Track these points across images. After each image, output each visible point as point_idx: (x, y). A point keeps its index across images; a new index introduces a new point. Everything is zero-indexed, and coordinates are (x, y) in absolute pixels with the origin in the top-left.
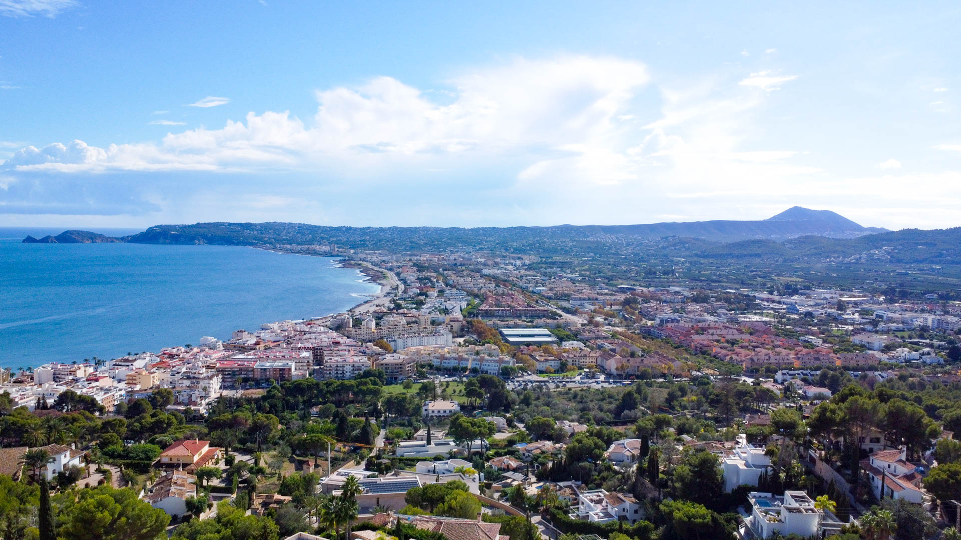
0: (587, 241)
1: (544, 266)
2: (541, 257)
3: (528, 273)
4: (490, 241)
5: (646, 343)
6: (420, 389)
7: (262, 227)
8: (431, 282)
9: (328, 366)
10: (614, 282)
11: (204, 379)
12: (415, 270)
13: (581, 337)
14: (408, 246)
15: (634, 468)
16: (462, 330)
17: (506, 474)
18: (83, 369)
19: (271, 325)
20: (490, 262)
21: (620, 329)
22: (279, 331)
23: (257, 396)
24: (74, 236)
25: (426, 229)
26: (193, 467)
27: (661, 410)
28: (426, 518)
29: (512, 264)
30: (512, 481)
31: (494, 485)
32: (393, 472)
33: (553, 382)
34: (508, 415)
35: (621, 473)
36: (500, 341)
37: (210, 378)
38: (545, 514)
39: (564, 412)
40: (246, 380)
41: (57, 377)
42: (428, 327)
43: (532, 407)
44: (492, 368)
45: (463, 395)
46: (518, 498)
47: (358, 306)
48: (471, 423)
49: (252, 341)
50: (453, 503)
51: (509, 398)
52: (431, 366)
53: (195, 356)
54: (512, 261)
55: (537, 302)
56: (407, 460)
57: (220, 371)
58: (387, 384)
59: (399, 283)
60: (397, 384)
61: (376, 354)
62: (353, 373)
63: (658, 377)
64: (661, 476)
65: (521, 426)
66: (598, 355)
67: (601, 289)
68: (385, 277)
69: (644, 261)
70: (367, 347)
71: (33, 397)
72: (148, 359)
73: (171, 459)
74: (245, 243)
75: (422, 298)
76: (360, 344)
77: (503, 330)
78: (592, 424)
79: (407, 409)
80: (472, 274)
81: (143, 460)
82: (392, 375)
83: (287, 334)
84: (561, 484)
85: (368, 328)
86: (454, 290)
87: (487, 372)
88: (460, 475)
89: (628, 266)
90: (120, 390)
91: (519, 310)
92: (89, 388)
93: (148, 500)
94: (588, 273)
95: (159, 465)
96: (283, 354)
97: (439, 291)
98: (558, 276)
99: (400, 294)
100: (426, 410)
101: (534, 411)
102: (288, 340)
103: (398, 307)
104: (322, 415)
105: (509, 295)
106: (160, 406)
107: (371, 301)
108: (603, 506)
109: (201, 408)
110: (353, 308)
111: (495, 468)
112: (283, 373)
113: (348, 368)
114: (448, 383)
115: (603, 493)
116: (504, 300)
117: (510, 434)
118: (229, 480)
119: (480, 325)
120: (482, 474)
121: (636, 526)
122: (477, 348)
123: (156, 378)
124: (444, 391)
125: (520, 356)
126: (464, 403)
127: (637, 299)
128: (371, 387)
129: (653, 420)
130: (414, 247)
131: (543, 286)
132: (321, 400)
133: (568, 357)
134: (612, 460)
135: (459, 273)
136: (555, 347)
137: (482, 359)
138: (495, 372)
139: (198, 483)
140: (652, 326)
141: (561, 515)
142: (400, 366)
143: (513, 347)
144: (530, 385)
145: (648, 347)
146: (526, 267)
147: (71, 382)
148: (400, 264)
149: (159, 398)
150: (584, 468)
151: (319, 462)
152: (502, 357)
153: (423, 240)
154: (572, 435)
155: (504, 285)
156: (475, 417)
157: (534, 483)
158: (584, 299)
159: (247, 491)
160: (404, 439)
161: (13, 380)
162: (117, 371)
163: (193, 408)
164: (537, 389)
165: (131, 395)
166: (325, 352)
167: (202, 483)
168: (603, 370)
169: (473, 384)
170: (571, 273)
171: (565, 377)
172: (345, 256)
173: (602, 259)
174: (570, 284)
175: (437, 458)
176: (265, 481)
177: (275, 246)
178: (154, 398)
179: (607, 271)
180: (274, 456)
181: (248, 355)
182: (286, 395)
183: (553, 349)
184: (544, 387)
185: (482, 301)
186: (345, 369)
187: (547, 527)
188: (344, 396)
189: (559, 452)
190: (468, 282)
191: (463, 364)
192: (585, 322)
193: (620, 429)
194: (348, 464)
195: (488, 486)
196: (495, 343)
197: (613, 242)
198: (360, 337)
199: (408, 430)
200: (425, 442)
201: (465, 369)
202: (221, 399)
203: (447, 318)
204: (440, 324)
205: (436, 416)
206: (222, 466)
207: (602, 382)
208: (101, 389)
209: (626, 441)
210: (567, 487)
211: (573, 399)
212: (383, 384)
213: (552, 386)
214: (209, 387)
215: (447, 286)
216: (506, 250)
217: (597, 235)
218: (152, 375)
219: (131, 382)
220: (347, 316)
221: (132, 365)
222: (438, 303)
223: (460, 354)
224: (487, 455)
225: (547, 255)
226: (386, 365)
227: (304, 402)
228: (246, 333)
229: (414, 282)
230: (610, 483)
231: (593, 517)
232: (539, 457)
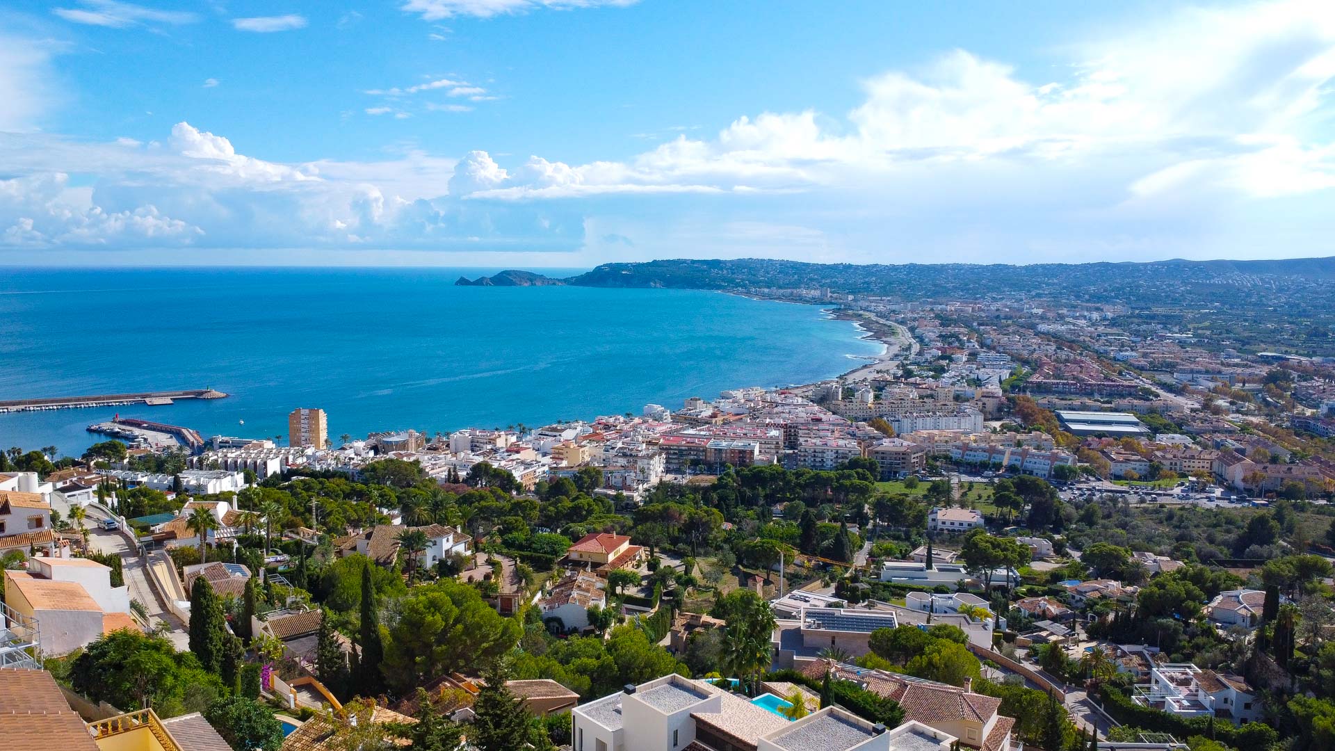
0: (1210, 285)
1: (1136, 320)
2: (1132, 308)
3: (1109, 330)
4: (1054, 284)
5: (1301, 442)
6: (929, 490)
7: (733, 265)
8: (959, 340)
9: (802, 450)
10: (1253, 348)
11: (643, 457)
12: (937, 324)
13: (1188, 428)
14: (929, 291)
15: (1252, 636)
16: (1000, 409)
17: (1040, 624)
18: (503, 437)
19: (734, 393)
20: (1050, 315)
21: (1255, 420)
22: (742, 401)
23: (706, 484)
24: (510, 278)
25: (957, 267)
26: (607, 568)
27: (1314, 548)
28: (886, 675)
29: (1085, 317)
30: (1048, 635)
31: (1020, 637)
32: (866, 603)
33: (1136, 493)
34: (1057, 537)
35: (1228, 641)
36: (1057, 428)
37: (651, 457)
38: (1093, 690)
39: (1150, 539)
40: (695, 463)
41: (476, 446)
42: (948, 403)
43: (1097, 528)
44: (1040, 466)
45: (992, 503)
46: (1053, 660)
47: (853, 371)
48: (992, 543)
49: (708, 412)
50: (936, 657)
51: (1062, 513)
52: (947, 458)
53: (635, 428)
54: (1086, 313)
55: (1120, 373)
56: (894, 587)
57: (663, 449)
58: (882, 480)
59: (913, 341)
60: (897, 480)
61: (870, 438)
62: (836, 462)
63: (1317, 498)
64: (1297, 654)
65: (1076, 555)
66: (1214, 456)
67: (1229, 356)
68: (894, 333)
69: (1308, 316)
70: (858, 428)
71: (445, 468)
72: (579, 428)
73: (581, 556)
74: (712, 286)
75: (944, 363)
76: (849, 422)
77: (1061, 412)
78: (1193, 561)
79: (905, 517)
80: (1021, 330)
81: (548, 553)
82: (890, 468)
83: (752, 405)
84: (1125, 648)
85: (862, 401)
86: (992, 354)
87: (1031, 473)
88: (965, 618)
89: (1278, 323)
90: (543, 465)
91: (1090, 385)
92: (509, 461)
93: (544, 605)
94: (1208, 332)
95: (566, 561)
96: (744, 431)
97: (970, 354)
98: (1157, 337)
99: (912, 356)
100: (934, 520)
101: (1100, 535)
102: (754, 413)
103: (909, 374)
104: (786, 515)
105: (1075, 362)
106: (586, 488)
107: (871, 365)
108: (1190, 690)
109: (635, 495)
110: (845, 375)
111: (1025, 612)
112: (743, 456)
113: (830, 456)
114: (971, 485)
115: (1193, 670)
116: (1068, 369)
117: (1057, 566)
118: (649, 590)
119: (1027, 404)
120: (1003, 620)
121: (1243, 729)
122: (1019, 437)
123: (587, 454)
124: (964, 494)
125: (1086, 452)
126: (992, 514)
127: (1291, 374)
128: (857, 481)
129: (1295, 562)
130: (938, 292)
131: (1132, 350)
132: (788, 495)
133: (1164, 457)
134: (1216, 620)
135: (1002, 330)
136: (1144, 441)
137: (1026, 453)
138: (1043, 472)
139: (609, 590)
140: (1313, 417)
141: (1117, 696)
142: (903, 456)
143: (1075, 439)
144: (1098, 495)
145: (1304, 450)
146: (1107, 323)
147: (490, 453)
148: (916, 315)
149: (586, 478)
150: (1165, 628)
151: (772, 577)
152: (1056, 451)
153: (952, 283)
154: (1156, 574)
155: (1070, 347)
156: (1006, 534)
157: (1084, 641)
158: (1199, 372)
159: (669, 607)
160: (896, 558)
161: (427, 446)
162: (542, 442)
163: (625, 493)
164: (1108, 502)
165: (555, 473)
166: (800, 431)
167: (614, 590)
168: (1220, 480)
169: (1006, 488)
170: (1181, 331)
171: (1157, 487)
172: (841, 304)
173: (1234, 312)
174: (1177, 348)
175: (939, 590)
176: (696, 595)
177: (748, 290)
178: (581, 478)
179: (1242, 331)
180: (713, 564)
181: (701, 430)
182: (742, 486)
183: (1139, 444)
184: (1120, 500)
185: (1034, 370)
186: (825, 455)
187: (1094, 711)
188: (819, 492)
189: (1129, 599)
190: (1015, 342)
191: (996, 459)
192: (1197, 406)
193: (1242, 573)
194: (812, 585)
195: (1010, 638)
196: (1048, 431)
197: (1255, 285)
198: (851, 414)
199: (904, 546)
200: (923, 565)
201: (998, 466)
202: (662, 485)
203: (978, 392)
204: (967, 400)
205: (948, 530)
206: (644, 571)
207: (1218, 498)
208: (523, 463)
209: (1242, 593)
210: (1134, 653)
211: (1166, 520)
212: (875, 479)
213: (1133, 500)
214: (649, 469)
215: (982, 348)
216: (1078, 297)
217: (1228, 274)
218: (582, 449)
219: (557, 456)
220: (835, 385)
221: (560, 435)
222: (966, 370)
223: (993, 444)
224: (1016, 593)
225: (1142, 304)
226: (883, 453)
227: (766, 496)
228: (702, 401)
229: (933, 341)
230: (1208, 655)
231: (1171, 704)
232: (1096, 604)
